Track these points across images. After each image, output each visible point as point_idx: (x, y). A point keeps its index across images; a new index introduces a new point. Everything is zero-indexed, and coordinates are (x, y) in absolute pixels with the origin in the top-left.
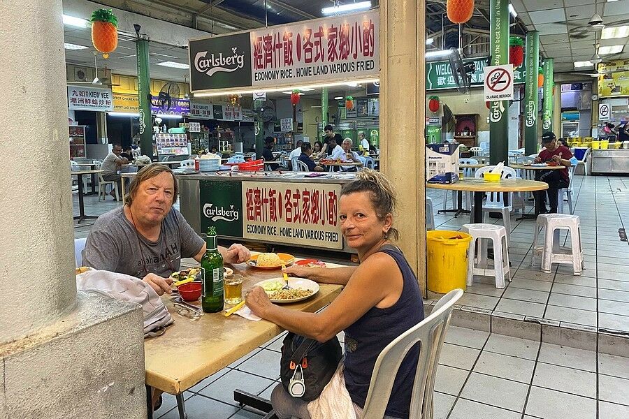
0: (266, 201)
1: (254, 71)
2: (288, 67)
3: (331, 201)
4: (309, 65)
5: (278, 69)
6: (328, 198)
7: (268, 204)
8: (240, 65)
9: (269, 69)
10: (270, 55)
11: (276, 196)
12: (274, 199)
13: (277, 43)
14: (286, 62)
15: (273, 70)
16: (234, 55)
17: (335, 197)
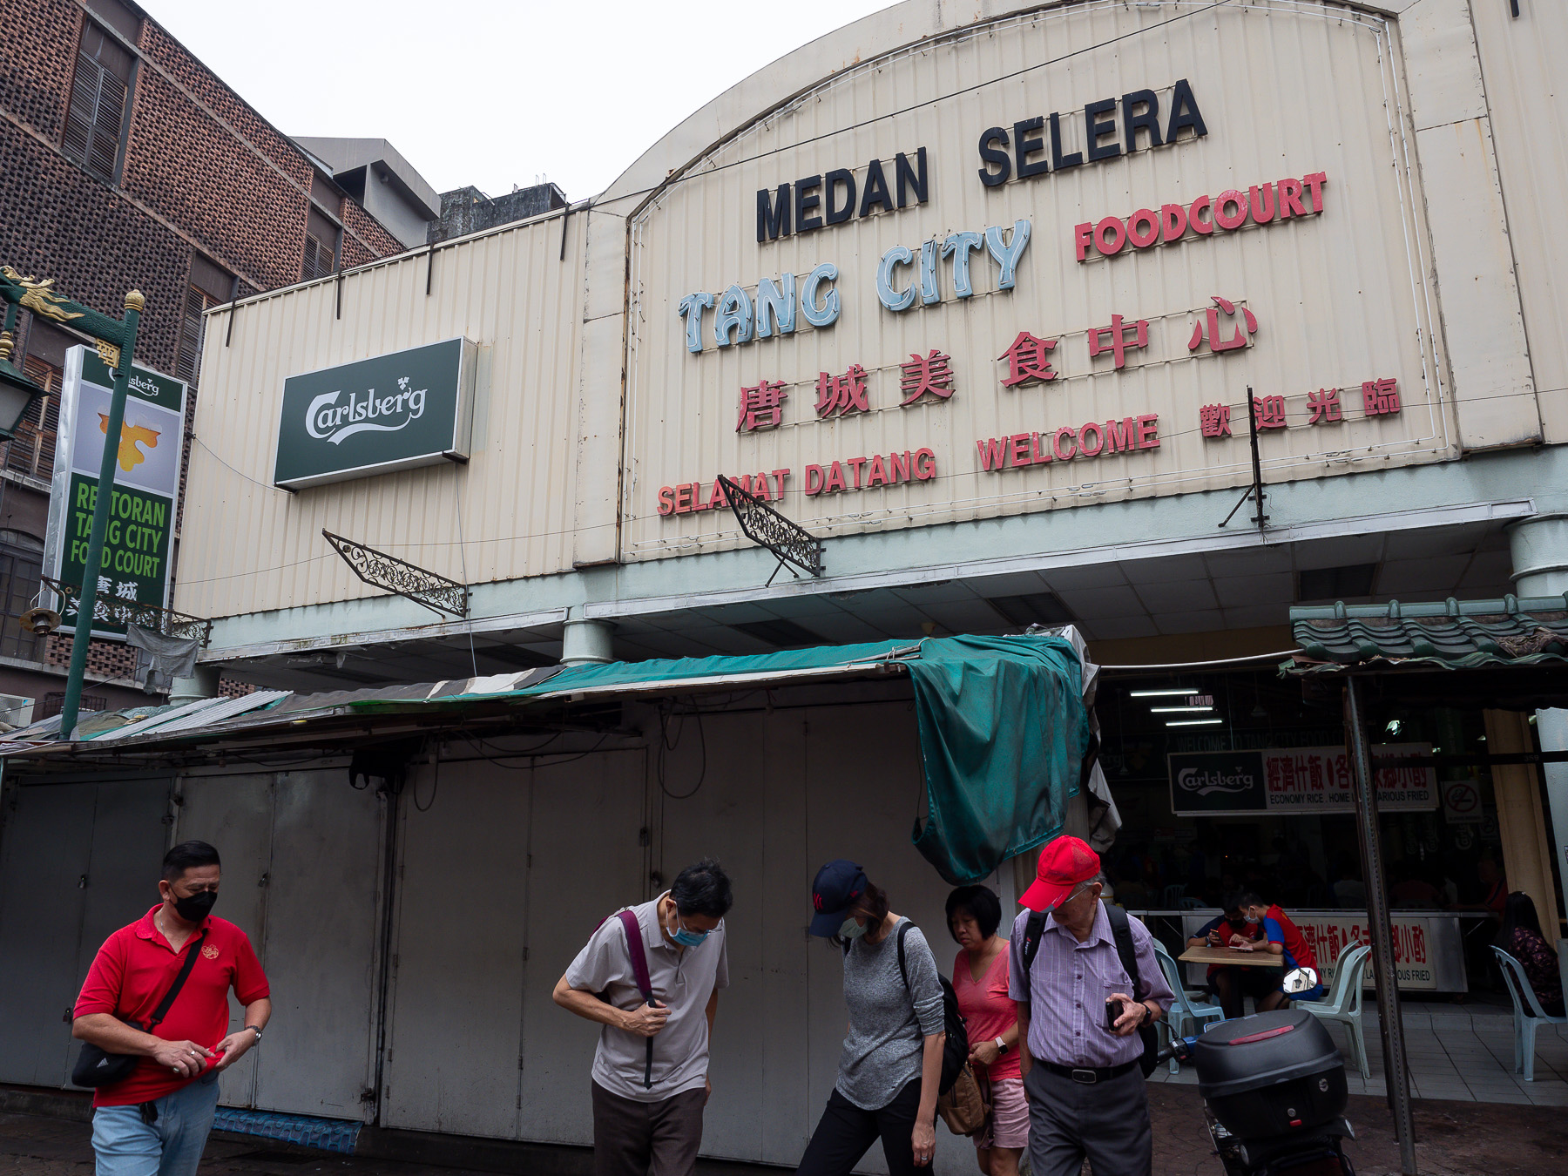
0: (1324, 939)
1: (1268, 793)
2: (1316, 791)
3: (1416, 937)
4: (1344, 791)
5: (1302, 792)
6: (1412, 933)
7: (1327, 943)
8: (1249, 785)
9: (1290, 791)
10: (1292, 777)
11: (1338, 933)
12: (1336, 937)
13: (1300, 765)
14: (1313, 786)
15: (1297, 792)
16: (1238, 774)
17: (1421, 932)
